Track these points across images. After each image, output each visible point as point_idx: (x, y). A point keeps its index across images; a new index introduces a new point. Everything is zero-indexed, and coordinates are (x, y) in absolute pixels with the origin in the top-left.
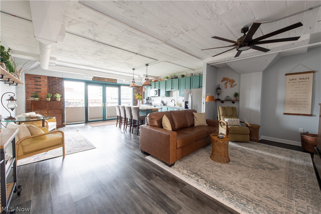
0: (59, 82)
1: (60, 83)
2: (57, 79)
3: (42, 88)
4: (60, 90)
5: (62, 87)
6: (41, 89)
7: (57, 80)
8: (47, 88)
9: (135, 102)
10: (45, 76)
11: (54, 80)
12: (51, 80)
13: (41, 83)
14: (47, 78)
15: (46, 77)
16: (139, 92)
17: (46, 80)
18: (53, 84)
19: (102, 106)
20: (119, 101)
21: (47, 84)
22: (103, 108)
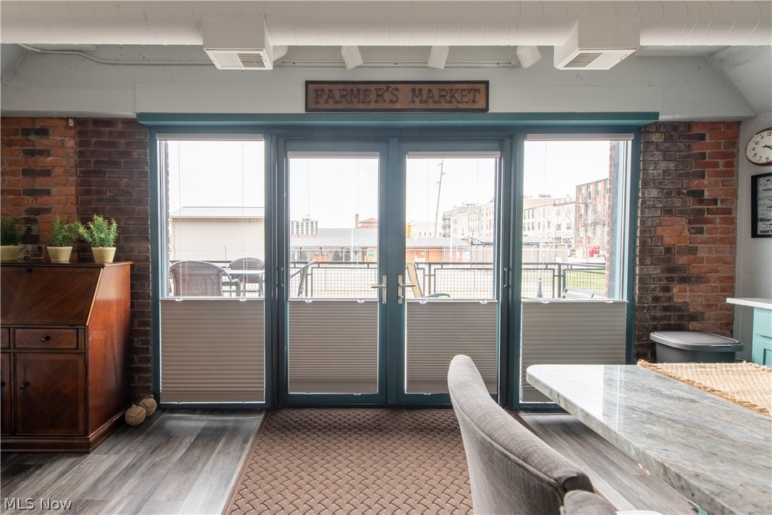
0: (129, 144)
1: (135, 155)
2: (120, 127)
3: (54, 190)
4: (135, 196)
5: (144, 174)
6: (48, 193)
7: (121, 134)
8: (73, 190)
9: (655, 271)
10: (67, 119)
11: (106, 139)
12: (94, 140)
13: (49, 159)
14: (73, 132)
15: (71, 123)
16: (702, 176)
17: (71, 143)
18: (103, 162)
19: (374, 295)
20: (506, 264)
21: (72, 161)
22: (384, 308)
